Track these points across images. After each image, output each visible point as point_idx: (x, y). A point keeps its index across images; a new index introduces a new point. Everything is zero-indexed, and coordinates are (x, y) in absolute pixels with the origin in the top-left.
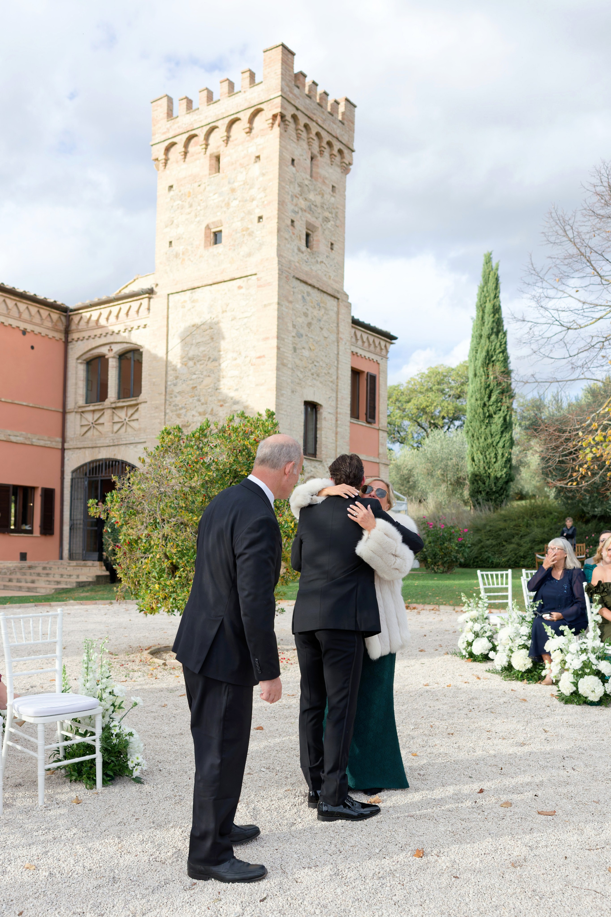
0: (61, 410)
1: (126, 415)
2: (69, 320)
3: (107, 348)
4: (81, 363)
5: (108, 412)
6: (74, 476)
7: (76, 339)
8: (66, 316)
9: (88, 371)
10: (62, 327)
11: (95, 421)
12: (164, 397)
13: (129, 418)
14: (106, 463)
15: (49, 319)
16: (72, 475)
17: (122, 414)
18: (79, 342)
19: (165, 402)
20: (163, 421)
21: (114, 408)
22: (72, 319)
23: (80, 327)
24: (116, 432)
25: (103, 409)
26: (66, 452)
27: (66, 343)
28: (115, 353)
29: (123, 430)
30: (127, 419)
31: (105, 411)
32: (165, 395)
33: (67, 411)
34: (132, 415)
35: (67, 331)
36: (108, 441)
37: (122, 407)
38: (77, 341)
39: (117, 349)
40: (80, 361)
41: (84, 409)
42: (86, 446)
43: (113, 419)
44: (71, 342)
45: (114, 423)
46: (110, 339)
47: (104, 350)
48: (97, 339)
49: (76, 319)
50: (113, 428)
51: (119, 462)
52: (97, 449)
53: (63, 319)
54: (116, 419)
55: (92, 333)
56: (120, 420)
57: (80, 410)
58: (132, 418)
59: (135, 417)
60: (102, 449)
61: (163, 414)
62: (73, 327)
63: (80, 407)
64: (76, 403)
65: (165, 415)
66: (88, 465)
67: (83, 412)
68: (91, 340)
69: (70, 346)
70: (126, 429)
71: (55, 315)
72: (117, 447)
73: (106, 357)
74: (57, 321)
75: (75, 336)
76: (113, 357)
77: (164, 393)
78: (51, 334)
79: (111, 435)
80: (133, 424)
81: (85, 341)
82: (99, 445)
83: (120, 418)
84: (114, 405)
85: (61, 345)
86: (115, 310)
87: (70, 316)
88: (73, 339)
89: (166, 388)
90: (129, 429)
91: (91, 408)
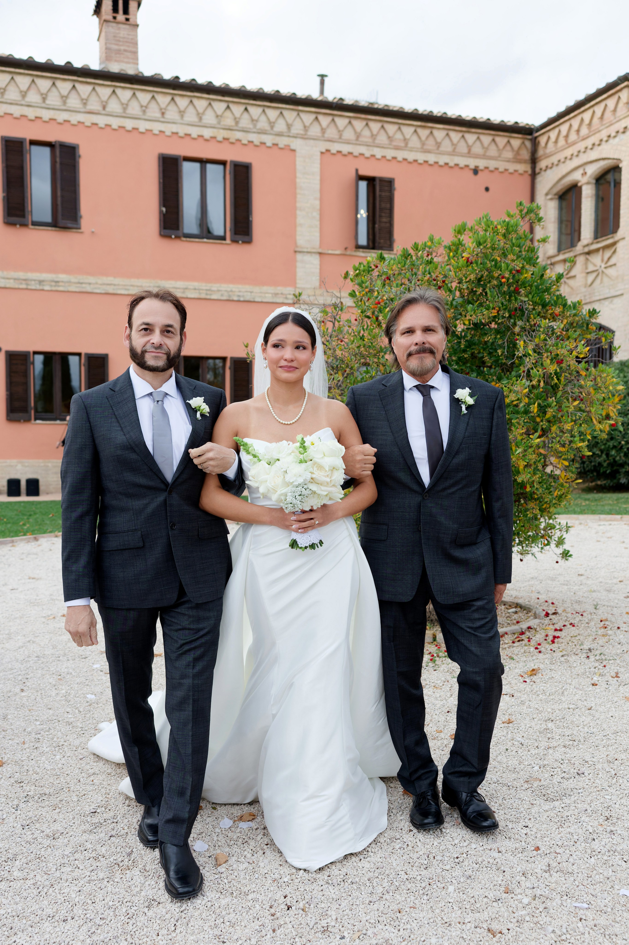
1: (602, 260)
2: (535, 144)
3: (581, 171)
4: (551, 199)
5: (580, 260)
7: (544, 168)
8: (531, 140)
9: (561, 209)
10: (526, 155)
11: (567, 274)
15: (508, 148)
17: (597, 260)
18: (549, 171)
21: (589, 253)
22: (539, 142)
23: (548, 151)
24: (590, 286)
25: (574, 257)
27: (534, 175)
28: (590, 177)
29: (598, 281)
30: (603, 266)
31: (577, 258)
34: (609, 259)
35: (534, 160)
37: (597, 250)
38: (545, 170)
39: (593, 170)
40: (549, 197)
41: (554, 260)
43: (586, 268)
44: (539, 173)
45: (588, 273)
46: (584, 158)
47: (577, 176)
48: (568, 162)
49: (543, 140)
50: (586, 280)
53: (528, 144)
54: (591, 268)
55: (561, 156)
56: (595, 269)
57: (549, 262)
58: (610, 263)
59: (612, 261)
62: (540, 152)
63: (549, 258)
64: (545, 254)
68: (561, 165)
69: (539, 179)
70: (602, 280)
71: (516, 142)
73: (579, 184)
74: (519, 148)
75: (542, 164)
76: (588, 183)
78: (511, 167)
79: (583, 290)
80: (611, 272)
81: (555, 168)
83: (595, 265)
84: (586, 250)
85: (527, 179)
86: (587, 116)
87: (536, 138)
88: (541, 169)
90: (605, 279)
91: (561, 257)
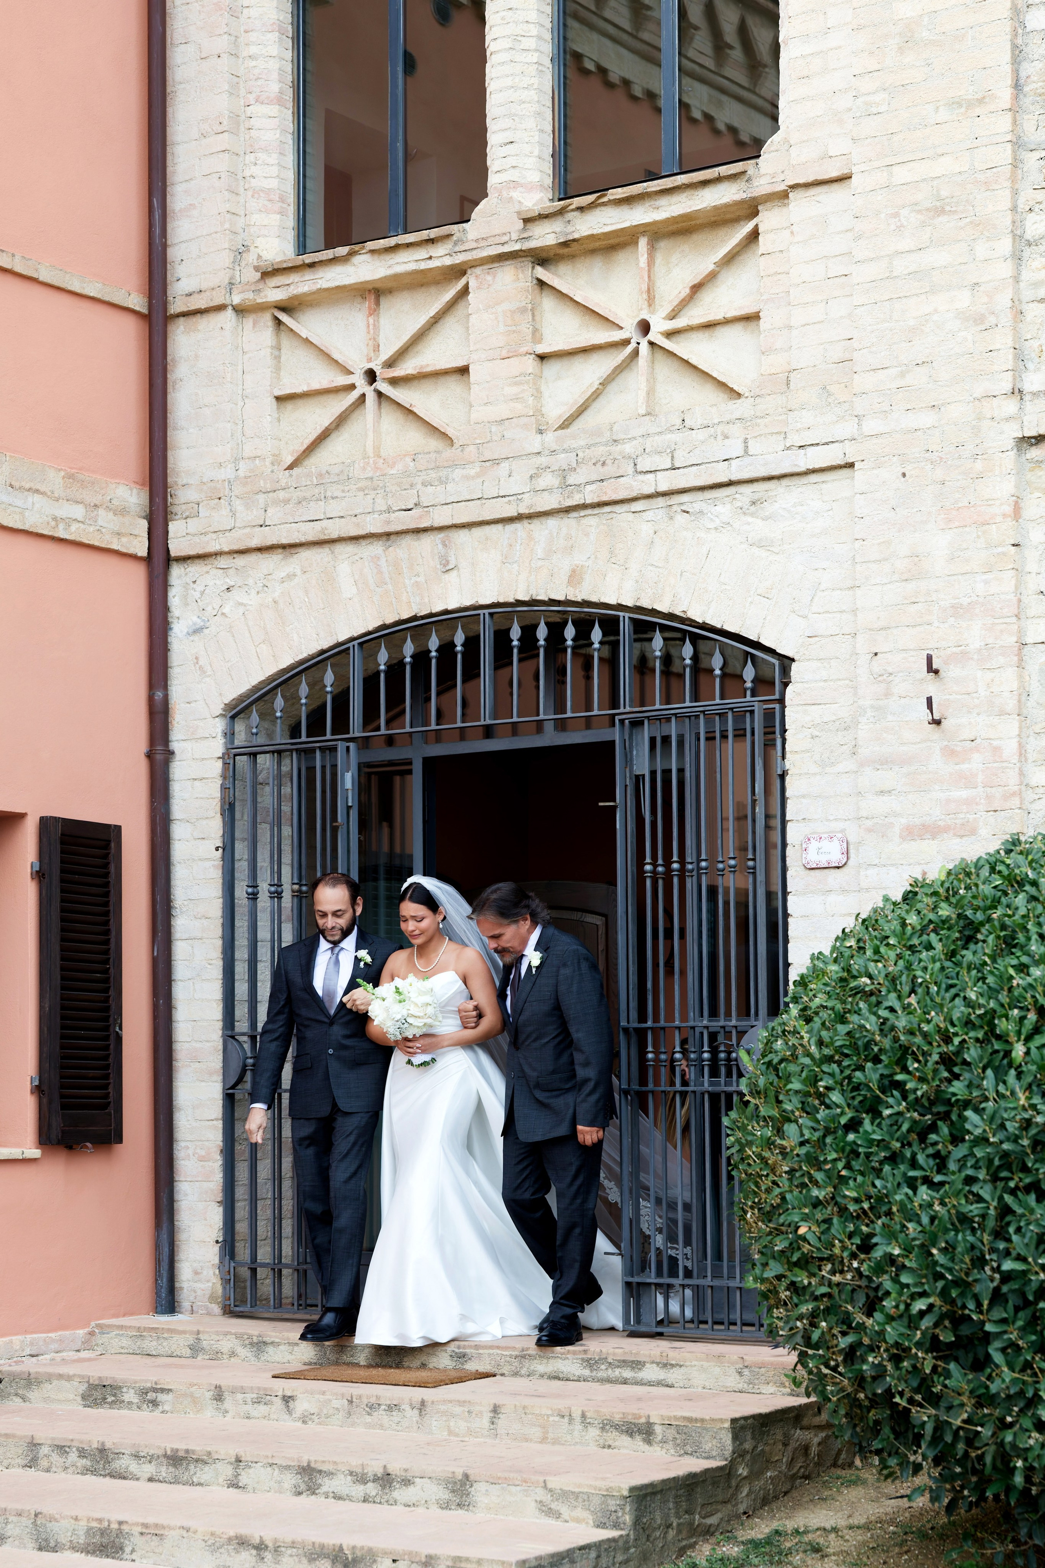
0: (138, 302)
1: (651, 299)
5: (499, 291)
6: (241, 739)
11: (390, 364)
12: (1005, 122)
13: (672, 316)
14: (502, 637)
16: (230, 735)
17: (614, 291)
19: (1016, 164)
20: (1004, 300)
21: (548, 257)
24: (566, 424)
25: (459, 271)
26: (177, 573)
30: (661, 322)
31: (472, 279)
32: (1015, 110)
33: (175, 307)
34: (696, 288)
36: (513, 486)
37: (612, 244)
41: (296, 287)
42: (334, 530)
43: (537, 335)
45: (542, 357)
50: (538, 395)
51: (610, 625)
52: (428, 543)
56: (600, 336)
57: (274, 293)
58: (695, 315)
59: (724, 300)
60: (462, 536)
61: (1006, 245)
63: (264, 275)
64: (240, 252)
65: (1018, 258)
66: (356, 658)
67: (286, 308)
70: (651, 393)
72: (592, 522)
77: (1005, 95)
79: (535, 443)
80: (713, 352)
82: (441, 517)
83: (600, 319)
84: (545, 236)
89: (1017, 55)
90: (678, 394)
91: (360, 272)
